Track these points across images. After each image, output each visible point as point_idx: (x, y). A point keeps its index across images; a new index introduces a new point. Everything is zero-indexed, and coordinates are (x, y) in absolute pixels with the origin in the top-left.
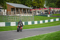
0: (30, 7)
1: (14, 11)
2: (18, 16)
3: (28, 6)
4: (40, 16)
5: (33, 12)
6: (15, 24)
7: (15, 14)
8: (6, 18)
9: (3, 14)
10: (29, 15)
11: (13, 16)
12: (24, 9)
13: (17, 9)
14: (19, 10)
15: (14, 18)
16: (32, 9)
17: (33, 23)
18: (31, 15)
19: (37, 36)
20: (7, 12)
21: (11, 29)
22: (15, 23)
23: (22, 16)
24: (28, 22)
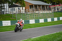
0: (49, 3)
1: (33, 8)
2: (37, 13)
3: (47, 3)
4: (60, 13)
5: (53, 8)
6: (34, 22)
7: (33, 11)
8: (25, 16)
9: (22, 12)
10: (48, 12)
11: (32, 14)
12: (43, 6)
13: (36, 6)
14: (38, 7)
15: (33, 16)
16: (51, 6)
17: (53, 20)
18: (50, 12)
19: (57, 33)
20: (25, 10)
21: (30, 26)
22: (34, 20)
23: (41, 13)
24: (48, 19)
